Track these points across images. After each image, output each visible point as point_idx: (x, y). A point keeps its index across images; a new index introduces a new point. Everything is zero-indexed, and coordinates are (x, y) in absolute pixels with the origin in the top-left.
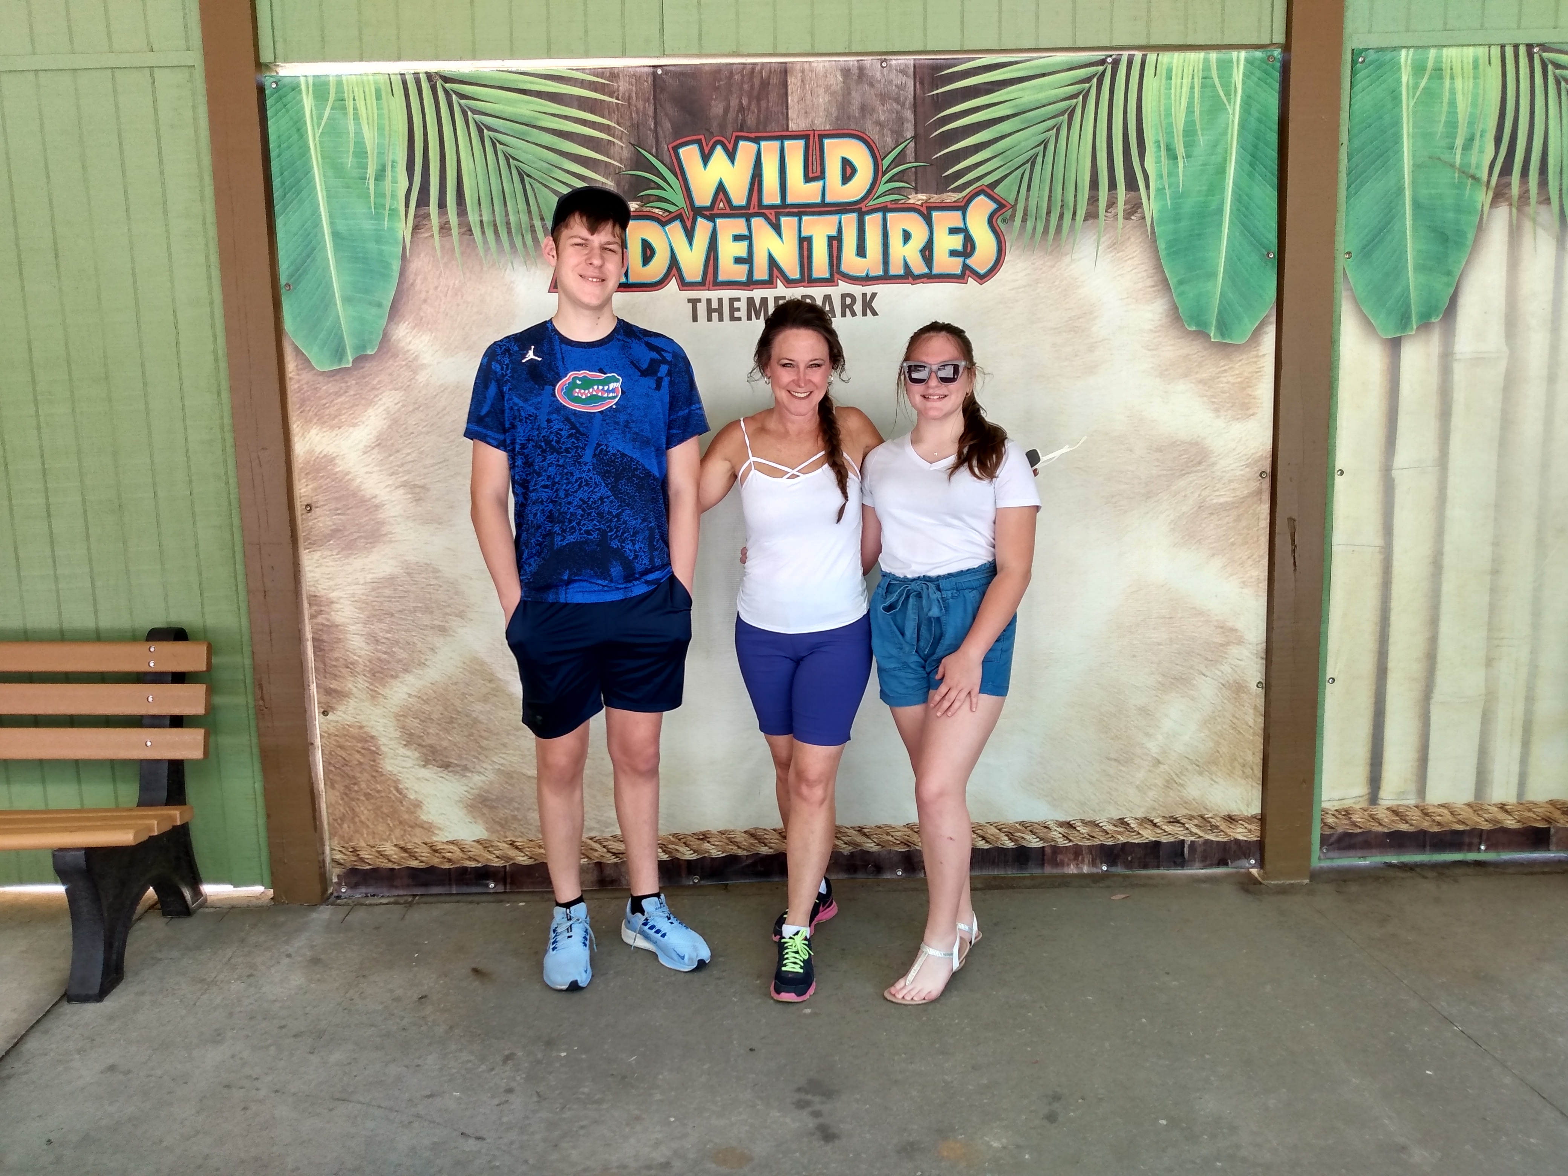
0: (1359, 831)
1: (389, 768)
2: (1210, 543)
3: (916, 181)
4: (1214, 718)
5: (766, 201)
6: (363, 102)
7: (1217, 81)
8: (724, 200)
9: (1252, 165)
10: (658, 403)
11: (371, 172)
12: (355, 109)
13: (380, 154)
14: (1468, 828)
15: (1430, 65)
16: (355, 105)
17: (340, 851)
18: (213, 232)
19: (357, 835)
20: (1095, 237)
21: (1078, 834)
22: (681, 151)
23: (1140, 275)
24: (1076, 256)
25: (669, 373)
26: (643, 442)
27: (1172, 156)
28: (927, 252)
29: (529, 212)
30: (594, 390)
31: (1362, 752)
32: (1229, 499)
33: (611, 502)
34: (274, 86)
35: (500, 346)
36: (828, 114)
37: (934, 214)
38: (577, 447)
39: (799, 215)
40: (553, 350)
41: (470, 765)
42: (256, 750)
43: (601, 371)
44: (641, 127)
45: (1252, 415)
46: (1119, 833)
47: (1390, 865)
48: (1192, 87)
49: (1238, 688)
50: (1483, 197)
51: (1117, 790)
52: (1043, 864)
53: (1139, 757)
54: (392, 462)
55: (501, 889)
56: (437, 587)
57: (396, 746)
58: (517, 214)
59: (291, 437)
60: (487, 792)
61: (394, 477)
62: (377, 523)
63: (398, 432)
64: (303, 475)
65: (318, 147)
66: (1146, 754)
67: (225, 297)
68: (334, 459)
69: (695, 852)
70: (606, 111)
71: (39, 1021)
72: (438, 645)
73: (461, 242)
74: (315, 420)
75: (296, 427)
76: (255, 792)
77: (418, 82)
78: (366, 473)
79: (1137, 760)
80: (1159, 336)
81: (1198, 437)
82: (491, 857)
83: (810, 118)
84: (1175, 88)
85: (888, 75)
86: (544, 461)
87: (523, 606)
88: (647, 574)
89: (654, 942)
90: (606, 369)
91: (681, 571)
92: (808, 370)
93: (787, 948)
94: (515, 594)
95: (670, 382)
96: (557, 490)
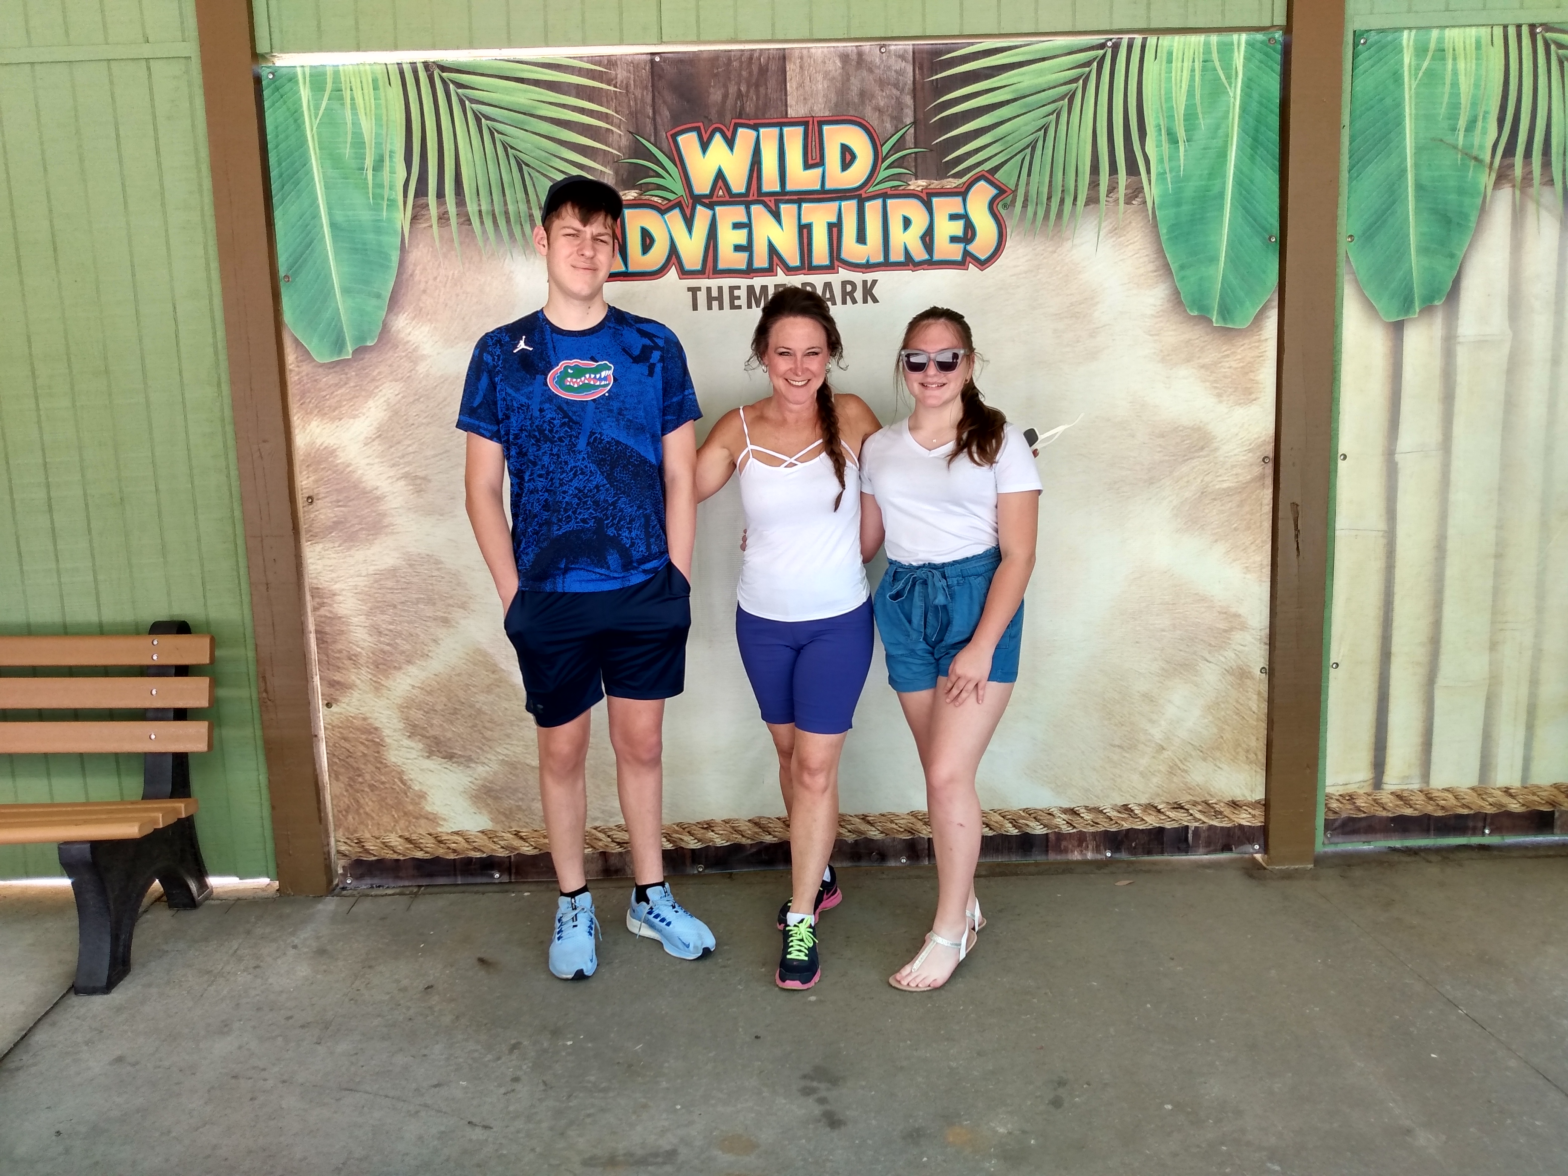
0: (1363, 815)
1: (393, 760)
2: (1213, 529)
3: (916, 166)
4: (1218, 704)
5: (766, 188)
6: (360, 92)
7: (1217, 64)
8: (723, 187)
9: (1254, 148)
10: (651, 390)
11: (369, 162)
12: (352, 99)
13: (378, 145)
14: (1472, 812)
15: (1432, 46)
16: (352, 95)
17: (345, 843)
18: (211, 224)
19: (362, 827)
20: (1096, 222)
21: (1082, 820)
22: (680, 139)
23: (1141, 260)
24: (1077, 241)
25: (662, 359)
26: (638, 429)
27: (1173, 140)
28: (928, 238)
29: (528, 201)
30: (587, 378)
31: (1365, 737)
32: (1231, 485)
33: (607, 490)
34: (271, 76)
35: (491, 337)
36: (827, 101)
37: (935, 200)
38: (571, 436)
39: (799, 202)
40: (544, 339)
41: (474, 756)
42: (260, 743)
43: (593, 359)
44: (639, 115)
45: (1255, 400)
46: (1123, 819)
47: (1394, 850)
48: (1193, 70)
49: (1241, 674)
50: (1486, 179)
51: (1120, 776)
52: (1047, 851)
53: (1143, 743)
54: (392, 454)
55: (506, 879)
56: (439, 579)
57: (400, 738)
58: (516, 203)
59: (292, 430)
60: (491, 782)
61: (394, 469)
62: (379, 514)
63: (399, 424)
64: (304, 467)
65: (316, 136)
66: (1150, 741)
67: (224, 289)
68: (335, 450)
69: (699, 841)
70: (605, 99)
71: (47, 1013)
72: (441, 636)
73: (460, 232)
74: (316, 412)
75: (296, 419)
76: (259, 784)
77: (415, 72)
78: (368, 464)
79: (1141, 747)
80: (1161, 322)
81: (1201, 422)
82: (496, 847)
83: (809, 104)
84: (1176, 72)
85: (887, 60)
86: (538, 450)
87: (520, 596)
88: (645, 563)
89: (659, 931)
90: (597, 357)
91: (679, 558)
92: (806, 359)
93: (791, 936)
94: (512, 584)
95: (663, 367)
96: (552, 479)
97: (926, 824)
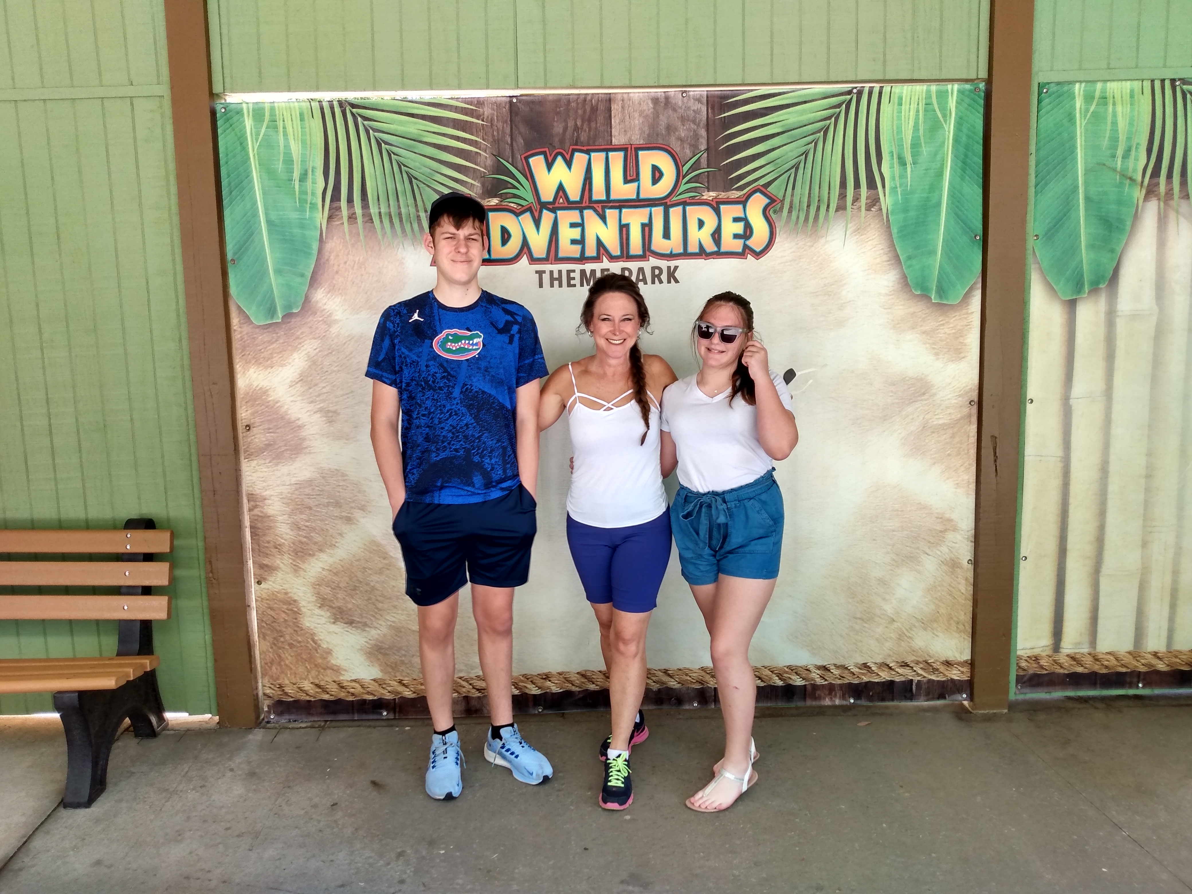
0: (1045, 672)
1: (308, 624)
2: (932, 455)
3: (708, 182)
4: (935, 587)
5: (595, 197)
6: (290, 123)
7: (936, 106)
8: (563, 197)
9: (964, 170)
10: (510, 354)
11: (296, 175)
12: (284, 128)
13: (303, 162)
14: (1129, 670)
15: (1097, 94)
16: (284, 124)
17: (270, 687)
18: (176, 220)
19: (283, 675)
20: (844, 224)
21: (831, 675)
22: (531, 160)
23: (878, 253)
24: (829, 238)
25: (520, 332)
26: (499, 383)
27: (902, 163)
28: (717, 235)
29: (416, 206)
30: (462, 344)
31: (1047, 613)
32: (946, 421)
33: (474, 427)
34: (223, 110)
35: (393, 309)
36: (642, 132)
37: (722, 207)
38: (448, 386)
39: (620, 208)
40: (432, 313)
41: (368, 622)
42: (206, 611)
43: (468, 329)
44: (500, 142)
45: (964, 358)
46: (863, 674)
47: (1069, 698)
48: (918, 111)
49: (953, 565)
50: (1138, 194)
51: (861, 641)
52: (805, 698)
53: (878, 616)
54: (311, 393)
55: (391, 716)
56: (345, 487)
57: (313, 608)
58: (407, 208)
59: (235, 375)
60: (382, 642)
61: (312, 405)
62: (300, 439)
63: (316, 370)
64: (244, 403)
65: (256, 156)
66: (883, 614)
67: (185, 268)
68: (267, 391)
69: (539, 688)
70: (474, 130)
71: (42, 823)
72: (345, 531)
73: (364, 228)
74: (253, 362)
75: (238, 367)
76: (205, 642)
77: (332, 108)
78: (292, 401)
79: (877, 619)
80: (893, 298)
81: (923, 374)
82: (384, 692)
83: (628, 135)
84: (905, 112)
85: (687, 102)
86: (423, 396)
87: (406, 506)
88: (502, 482)
89: (510, 762)
90: (472, 328)
91: (528, 480)
92: (623, 323)
93: (611, 767)
94: (401, 496)
95: (520, 338)
96: (432, 418)
97: (713, 676)
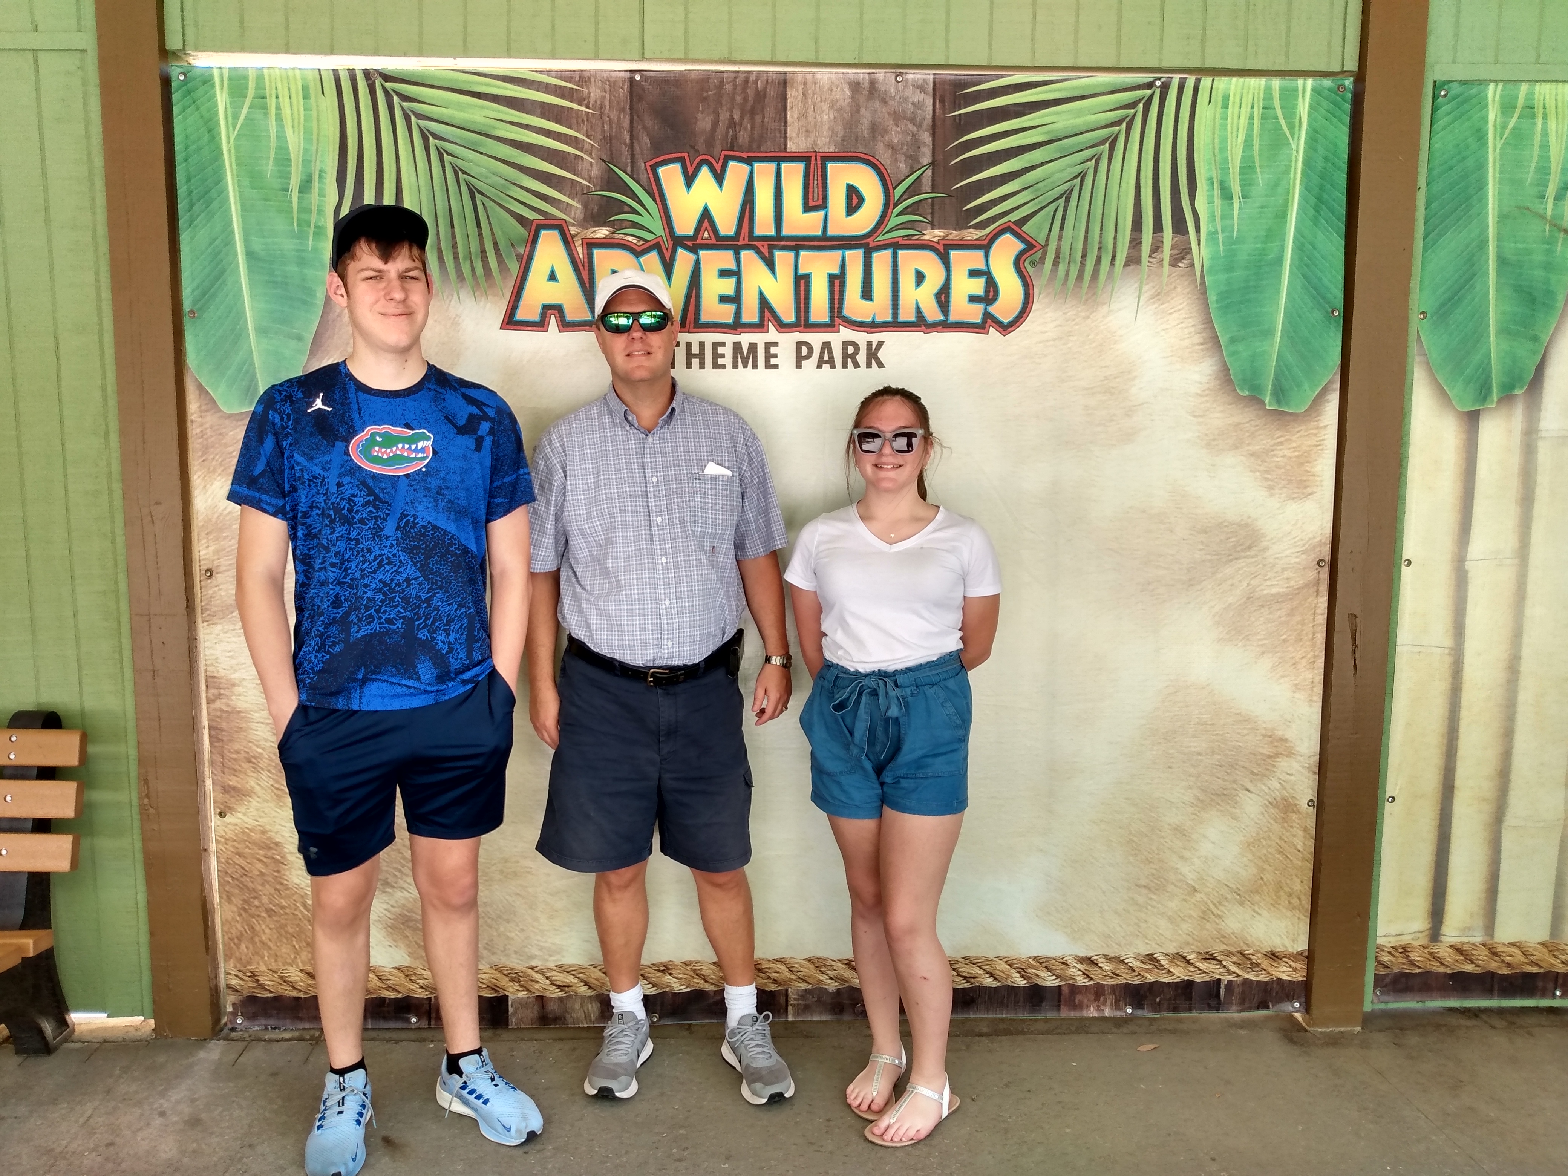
0: (1418, 971)
2: (1259, 640)
3: (932, 214)
4: (1259, 840)
5: (759, 232)
6: (287, 100)
7: (1279, 111)
8: (709, 228)
9: (1317, 209)
10: (477, 467)
11: (295, 182)
12: (278, 108)
13: (306, 163)
14: (1542, 971)
15: (1521, 102)
16: (278, 104)
17: (237, 976)
18: (104, 247)
19: (257, 958)
20: (1136, 285)
21: (1100, 971)
22: (661, 171)
23: (1187, 331)
24: (1114, 306)
25: (492, 432)
26: (459, 512)
27: (1227, 195)
28: (943, 296)
29: (480, 235)
30: (399, 449)
31: (1423, 881)
32: (1281, 590)
33: (420, 584)
34: (182, 77)
35: (279, 391)
36: (834, 134)
37: (953, 253)
38: (376, 518)
39: (797, 249)
40: (347, 398)
41: (391, 880)
43: (408, 426)
44: (614, 141)
45: (1310, 494)
46: (1147, 970)
47: (1451, 1010)
48: (1251, 118)
49: (1286, 807)
51: (1146, 921)
52: (1059, 1006)
53: (1173, 883)
55: (424, 1024)
59: (192, 490)
65: (233, 151)
66: (1181, 881)
67: (116, 323)
69: (654, 985)
70: (574, 121)
74: (219, 471)
75: (197, 478)
76: (137, 905)
77: (353, 80)
79: (1171, 888)
80: (1207, 401)
81: (1249, 517)
82: (414, 987)
83: (813, 135)
84: (1233, 119)
85: (904, 91)
88: (464, 672)
89: (475, 1109)
90: (414, 424)
95: (492, 442)
